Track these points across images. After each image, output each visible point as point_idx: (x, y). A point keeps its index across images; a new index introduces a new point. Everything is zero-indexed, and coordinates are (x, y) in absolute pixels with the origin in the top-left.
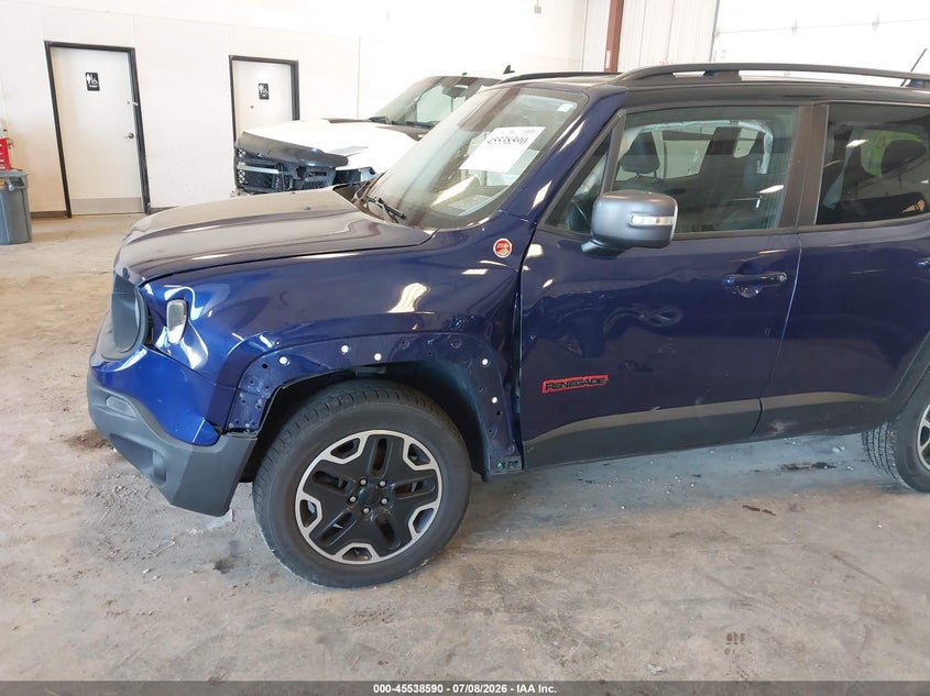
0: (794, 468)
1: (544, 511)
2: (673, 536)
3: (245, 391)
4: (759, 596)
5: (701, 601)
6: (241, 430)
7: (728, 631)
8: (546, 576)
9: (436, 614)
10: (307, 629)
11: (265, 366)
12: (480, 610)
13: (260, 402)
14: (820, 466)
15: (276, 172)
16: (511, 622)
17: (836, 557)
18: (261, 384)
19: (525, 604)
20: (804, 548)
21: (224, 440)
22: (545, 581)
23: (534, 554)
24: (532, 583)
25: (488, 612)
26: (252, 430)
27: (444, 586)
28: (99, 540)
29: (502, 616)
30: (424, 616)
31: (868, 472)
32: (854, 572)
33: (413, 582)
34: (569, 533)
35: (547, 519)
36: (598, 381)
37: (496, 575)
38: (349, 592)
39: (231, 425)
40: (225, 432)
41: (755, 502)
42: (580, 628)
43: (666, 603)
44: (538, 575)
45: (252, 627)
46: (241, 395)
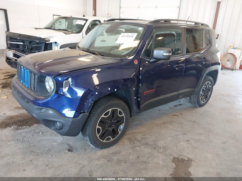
0: (176, 106)
1: (136, 123)
2: (164, 123)
3: (86, 102)
4: (186, 132)
5: (177, 135)
6: (84, 112)
7: (186, 140)
8: (145, 136)
9: (129, 149)
10: (103, 159)
11: (92, 95)
12: (137, 146)
13: (90, 104)
14: (180, 105)
15: (22, 43)
16: (145, 147)
17: (194, 122)
18: (91, 100)
19: (145, 143)
20: (188, 121)
21: (81, 115)
22: (146, 138)
23: (140, 132)
24: (144, 139)
25: (139, 146)
26: (87, 112)
27: (126, 143)
28: (29, 151)
29: (142, 147)
30: (127, 150)
31: (189, 105)
32: (199, 124)
33: (119, 144)
34: (143, 127)
35: (137, 125)
36: (153, 91)
37: (135, 139)
38: (106, 149)
39: (82, 112)
40: (80, 114)
41: (174, 114)
42: (159, 145)
43: (172, 137)
44: (143, 137)
45: (90, 162)
46: (85, 103)
